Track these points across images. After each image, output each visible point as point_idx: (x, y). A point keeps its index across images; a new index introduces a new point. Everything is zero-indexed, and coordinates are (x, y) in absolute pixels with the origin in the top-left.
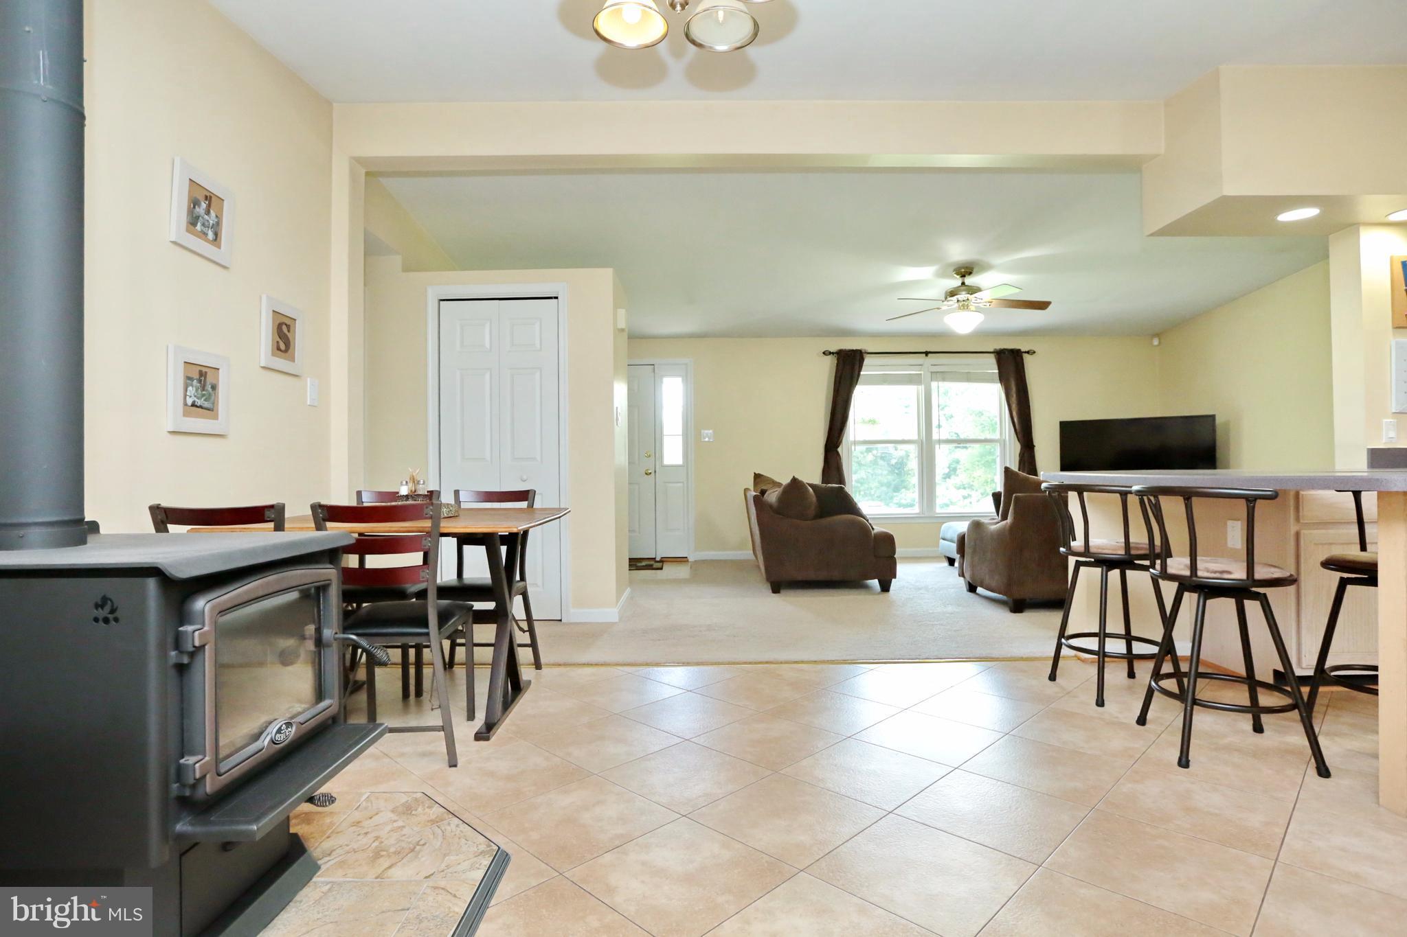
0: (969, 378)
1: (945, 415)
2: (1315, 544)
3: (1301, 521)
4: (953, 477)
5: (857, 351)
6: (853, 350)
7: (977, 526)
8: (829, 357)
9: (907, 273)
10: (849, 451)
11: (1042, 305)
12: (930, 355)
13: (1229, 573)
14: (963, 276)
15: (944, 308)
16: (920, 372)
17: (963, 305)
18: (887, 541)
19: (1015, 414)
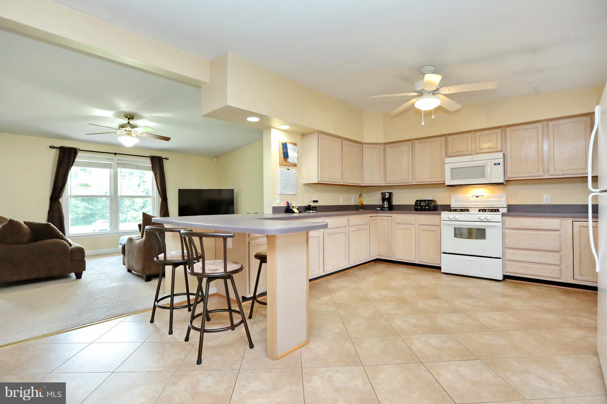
0: (137, 167)
1: (142, 181)
2: (255, 246)
3: (250, 237)
4: (145, 208)
5: (73, 148)
6: (70, 148)
7: (130, 240)
8: (55, 150)
9: (97, 112)
10: (67, 201)
11: (167, 139)
12: (117, 155)
13: (217, 270)
14: (129, 119)
15: (119, 133)
16: (111, 163)
17: (128, 133)
18: (80, 252)
19: (159, 185)
